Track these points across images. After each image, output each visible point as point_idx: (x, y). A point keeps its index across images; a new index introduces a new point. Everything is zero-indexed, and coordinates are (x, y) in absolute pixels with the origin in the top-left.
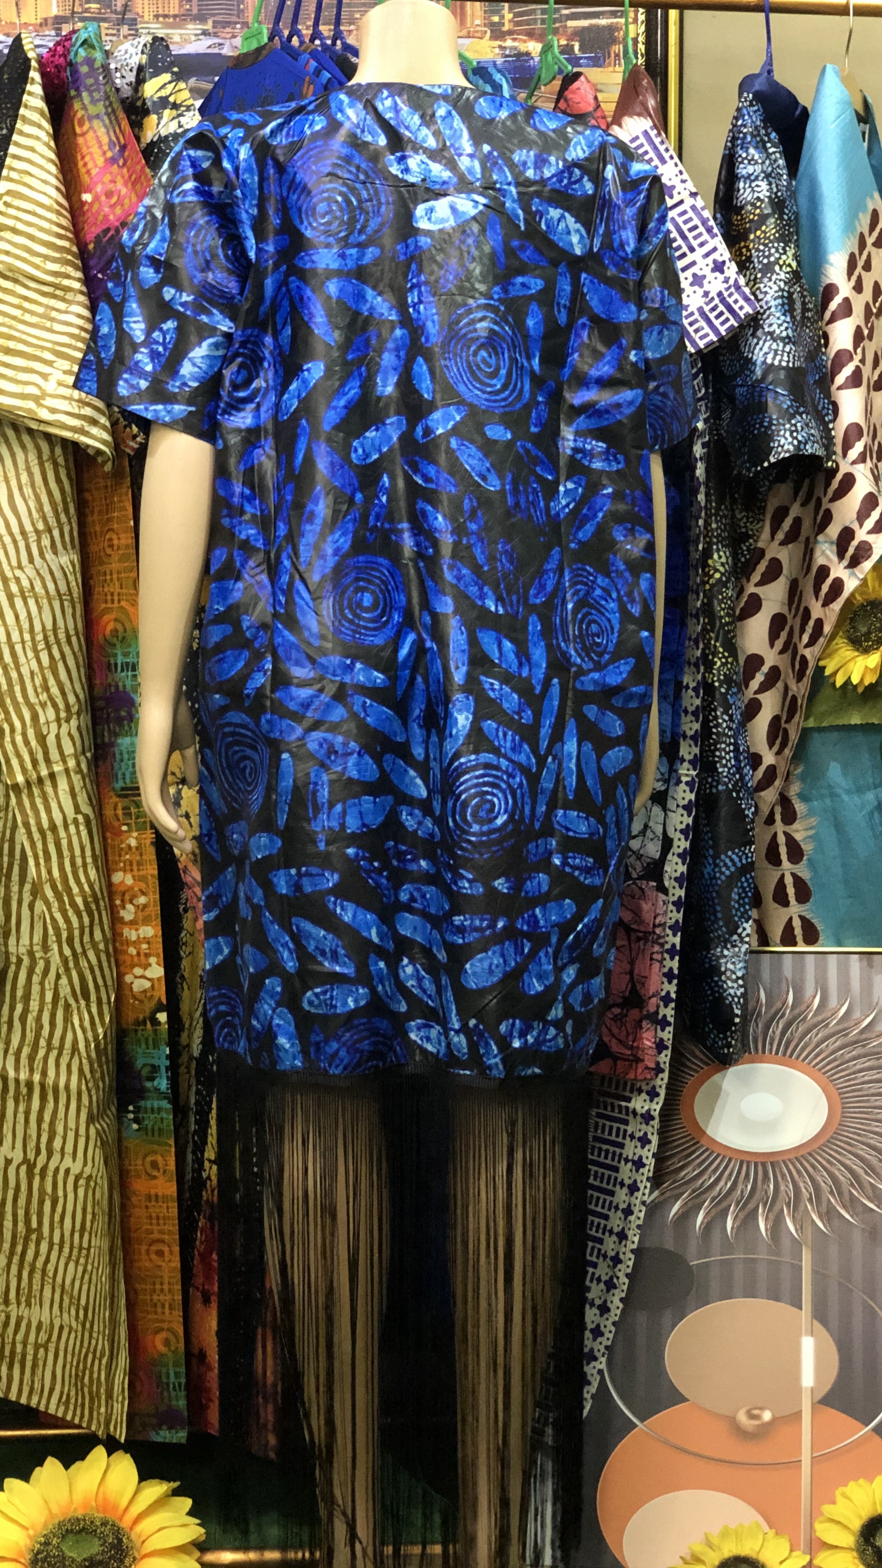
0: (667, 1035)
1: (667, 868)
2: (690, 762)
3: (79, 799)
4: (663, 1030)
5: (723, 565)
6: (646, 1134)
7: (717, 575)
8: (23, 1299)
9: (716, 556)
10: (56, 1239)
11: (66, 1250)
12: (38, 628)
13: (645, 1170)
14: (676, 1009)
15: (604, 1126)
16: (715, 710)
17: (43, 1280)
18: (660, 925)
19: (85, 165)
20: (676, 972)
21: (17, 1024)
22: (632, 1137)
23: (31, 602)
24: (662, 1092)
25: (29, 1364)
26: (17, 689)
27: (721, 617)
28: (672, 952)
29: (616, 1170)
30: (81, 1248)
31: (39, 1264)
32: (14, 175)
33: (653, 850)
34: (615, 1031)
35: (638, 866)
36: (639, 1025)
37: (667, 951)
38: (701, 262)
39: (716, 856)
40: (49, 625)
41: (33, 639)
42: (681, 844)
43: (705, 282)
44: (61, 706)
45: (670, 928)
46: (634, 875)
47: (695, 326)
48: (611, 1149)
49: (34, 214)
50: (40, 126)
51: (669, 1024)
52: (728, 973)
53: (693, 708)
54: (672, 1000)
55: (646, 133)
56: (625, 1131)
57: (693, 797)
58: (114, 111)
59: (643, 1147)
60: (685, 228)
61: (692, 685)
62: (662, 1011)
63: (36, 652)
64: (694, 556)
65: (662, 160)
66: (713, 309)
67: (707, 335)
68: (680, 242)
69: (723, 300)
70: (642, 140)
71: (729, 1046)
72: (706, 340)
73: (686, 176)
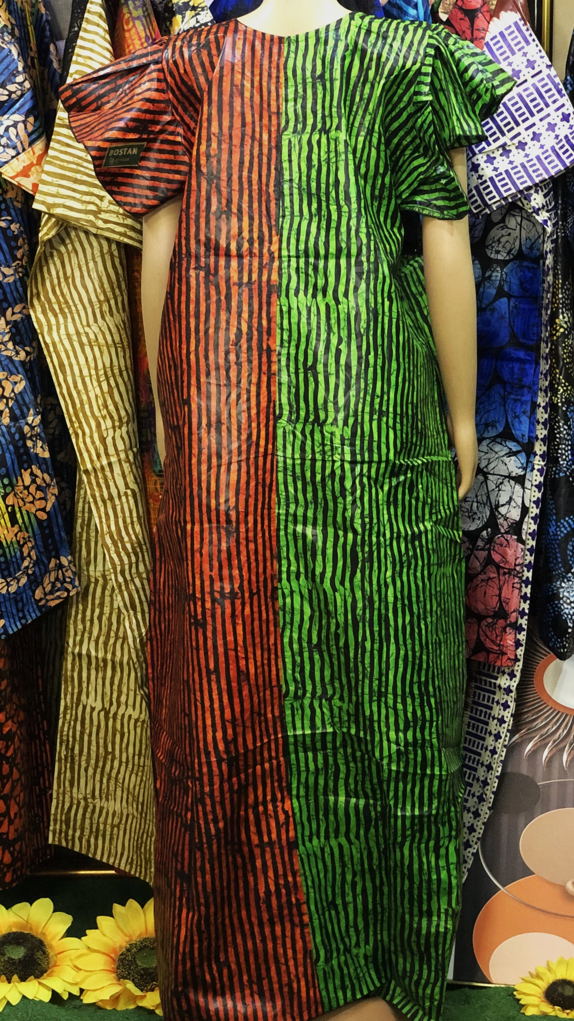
0: (522, 637)
1: (525, 526)
2: (541, 456)
3: (128, 479)
4: (520, 633)
5: (566, 323)
6: (507, 701)
7: (562, 330)
8: (104, 796)
9: (561, 317)
10: (124, 759)
11: (130, 766)
12: (100, 366)
13: (506, 725)
14: (528, 620)
15: (480, 694)
16: (558, 422)
17: (116, 785)
18: (519, 565)
20: (529, 595)
21: (96, 621)
22: (498, 703)
23: (96, 349)
24: (518, 674)
25: (108, 837)
26: (87, 407)
27: (564, 359)
28: (527, 582)
29: (487, 724)
30: (139, 766)
31: (114, 774)
32: (80, 60)
33: (515, 514)
34: (489, 634)
35: (505, 524)
36: (504, 630)
37: (523, 582)
38: (554, 115)
39: (557, 521)
40: (108, 365)
41: (97, 374)
42: (534, 511)
43: (556, 128)
44: (116, 418)
45: (526, 566)
46: (503, 531)
47: (549, 160)
48: (484, 710)
50: (99, 26)
51: (524, 630)
52: (565, 599)
53: (543, 420)
54: (526, 614)
55: (516, 24)
56: (493, 699)
57: (542, 479)
58: (149, 14)
59: (505, 710)
60: (543, 90)
61: (543, 404)
62: (520, 621)
63: (99, 383)
64: (545, 318)
65: (527, 42)
66: (561, 148)
67: (557, 166)
68: (539, 100)
69: (568, 141)
70: (513, 28)
71: (564, 647)
72: (556, 169)
73: (544, 53)
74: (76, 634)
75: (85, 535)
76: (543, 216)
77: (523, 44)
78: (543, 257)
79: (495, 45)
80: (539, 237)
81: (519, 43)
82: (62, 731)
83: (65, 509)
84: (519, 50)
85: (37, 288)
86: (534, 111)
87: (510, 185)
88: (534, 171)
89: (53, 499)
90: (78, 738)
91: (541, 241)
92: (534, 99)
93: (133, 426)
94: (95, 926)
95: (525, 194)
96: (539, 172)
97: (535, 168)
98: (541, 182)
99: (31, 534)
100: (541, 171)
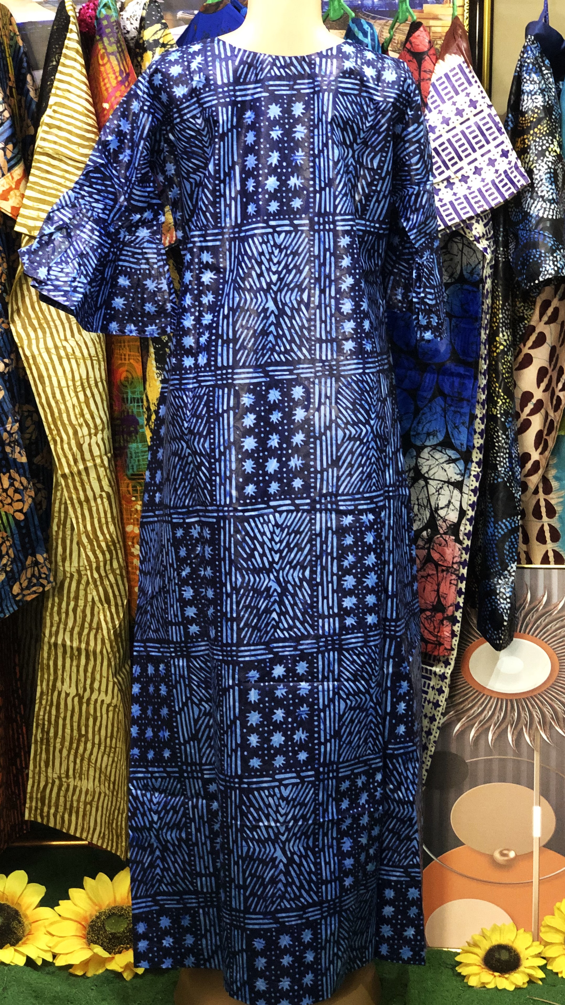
1: (461, 528)
2: (477, 463)
3: (103, 483)
5: (505, 340)
7: (501, 347)
8: (77, 775)
9: (501, 335)
10: (97, 741)
11: (103, 748)
12: (77, 377)
17: (89, 764)
18: (456, 563)
19: (105, 85)
20: (464, 590)
21: (71, 613)
22: (433, 688)
23: (73, 362)
24: (453, 663)
25: (79, 813)
26: (65, 416)
28: (462, 578)
30: (111, 747)
31: (87, 755)
32: (59, 92)
33: (453, 517)
34: (427, 625)
35: (444, 526)
36: (442, 622)
37: (459, 578)
38: (494, 151)
39: (495, 523)
40: (84, 376)
41: (74, 385)
42: (470, 513)
43: (496, 163)
44: (92, 425)
45: (462, 564)
46: (442, 532)
47: (490, 192)
49: (72, 117)
50: (75, 60)
51: (459, 622)
52: (501, 594)
53: (479, 430)
54: (460, 608)
55: (460, 66)
57: (477, 484)
58: (122, 51)
59: (439, 695)
60: (484, 128)
61: (480, 416)
62: (455, 614)
63: (76, 392)
64: (483, 337)
65: (470, 83)
66: (501, 181)
67: (496, 198)
68: (480, 137)
69: (507, 176)
70: (457, 70)
71: (500, 639)
72: (496, 201)
73: (485, 94)
74: (52, 626)
75: (61, 533)
76: (483, 244)
77: (466, 85)
78: (482, 281)
79: (440, 85)
80: (479, 263)
81: (463, 84)
82: (38, 715)
83: (41, 508)
84: (463, 91)
85: (17, 304)
86: (476, 147)
87: (454, 215)
88: (476, 203)
89: (30, 501)
90: (53, 722)
91: (481, 266)
92: (476, 137)
93: (106, 434)
94: (67, 897)
95: (467, 224)
96: (480, 204)
97: (476, 199)
98: (482, 212)
99: (9, 533)
100: (483, 202)
